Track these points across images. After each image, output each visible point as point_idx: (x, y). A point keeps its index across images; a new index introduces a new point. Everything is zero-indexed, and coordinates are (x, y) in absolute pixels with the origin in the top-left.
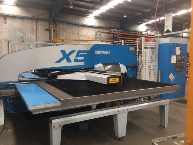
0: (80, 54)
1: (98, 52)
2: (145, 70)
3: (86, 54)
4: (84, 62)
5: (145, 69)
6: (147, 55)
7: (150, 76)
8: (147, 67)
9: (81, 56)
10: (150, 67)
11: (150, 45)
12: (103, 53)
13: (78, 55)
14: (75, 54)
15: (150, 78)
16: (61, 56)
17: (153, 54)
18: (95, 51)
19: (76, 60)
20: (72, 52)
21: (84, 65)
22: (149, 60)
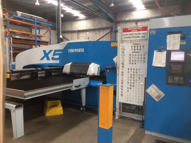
0: (56, 53)
1: (72, 51)
2: (122, 75)
3: (61, 52)
4: (59, 61)
5: (123, 72)
6: (126, 52)
7: (132, 84)
8: (125, 71)
9: (57, 54)
10: (133, 71)
11: (132, 36)
12: (76, 51)
13: (54, 54)
14: (52, 53)
15: (132, 87)
16: (43, 55)
17: (139, 51)
18: (69, 50)
19: (53, 59)
20: (51, 51)
21: (59, 63)
22: (130, 61)
